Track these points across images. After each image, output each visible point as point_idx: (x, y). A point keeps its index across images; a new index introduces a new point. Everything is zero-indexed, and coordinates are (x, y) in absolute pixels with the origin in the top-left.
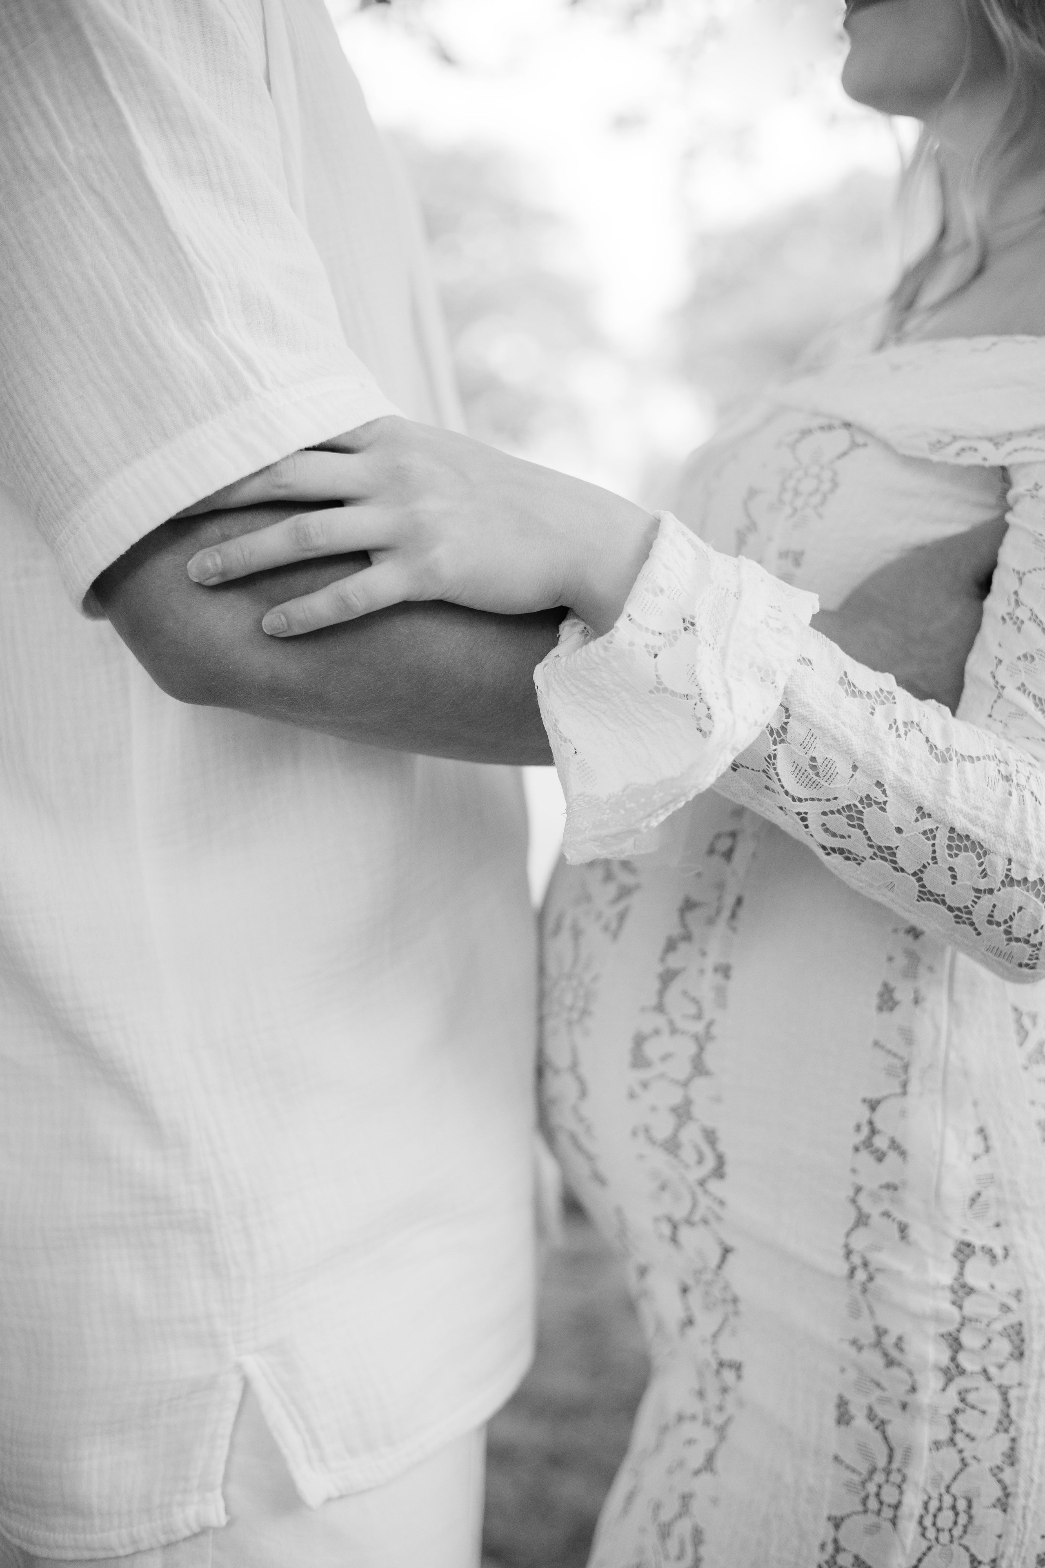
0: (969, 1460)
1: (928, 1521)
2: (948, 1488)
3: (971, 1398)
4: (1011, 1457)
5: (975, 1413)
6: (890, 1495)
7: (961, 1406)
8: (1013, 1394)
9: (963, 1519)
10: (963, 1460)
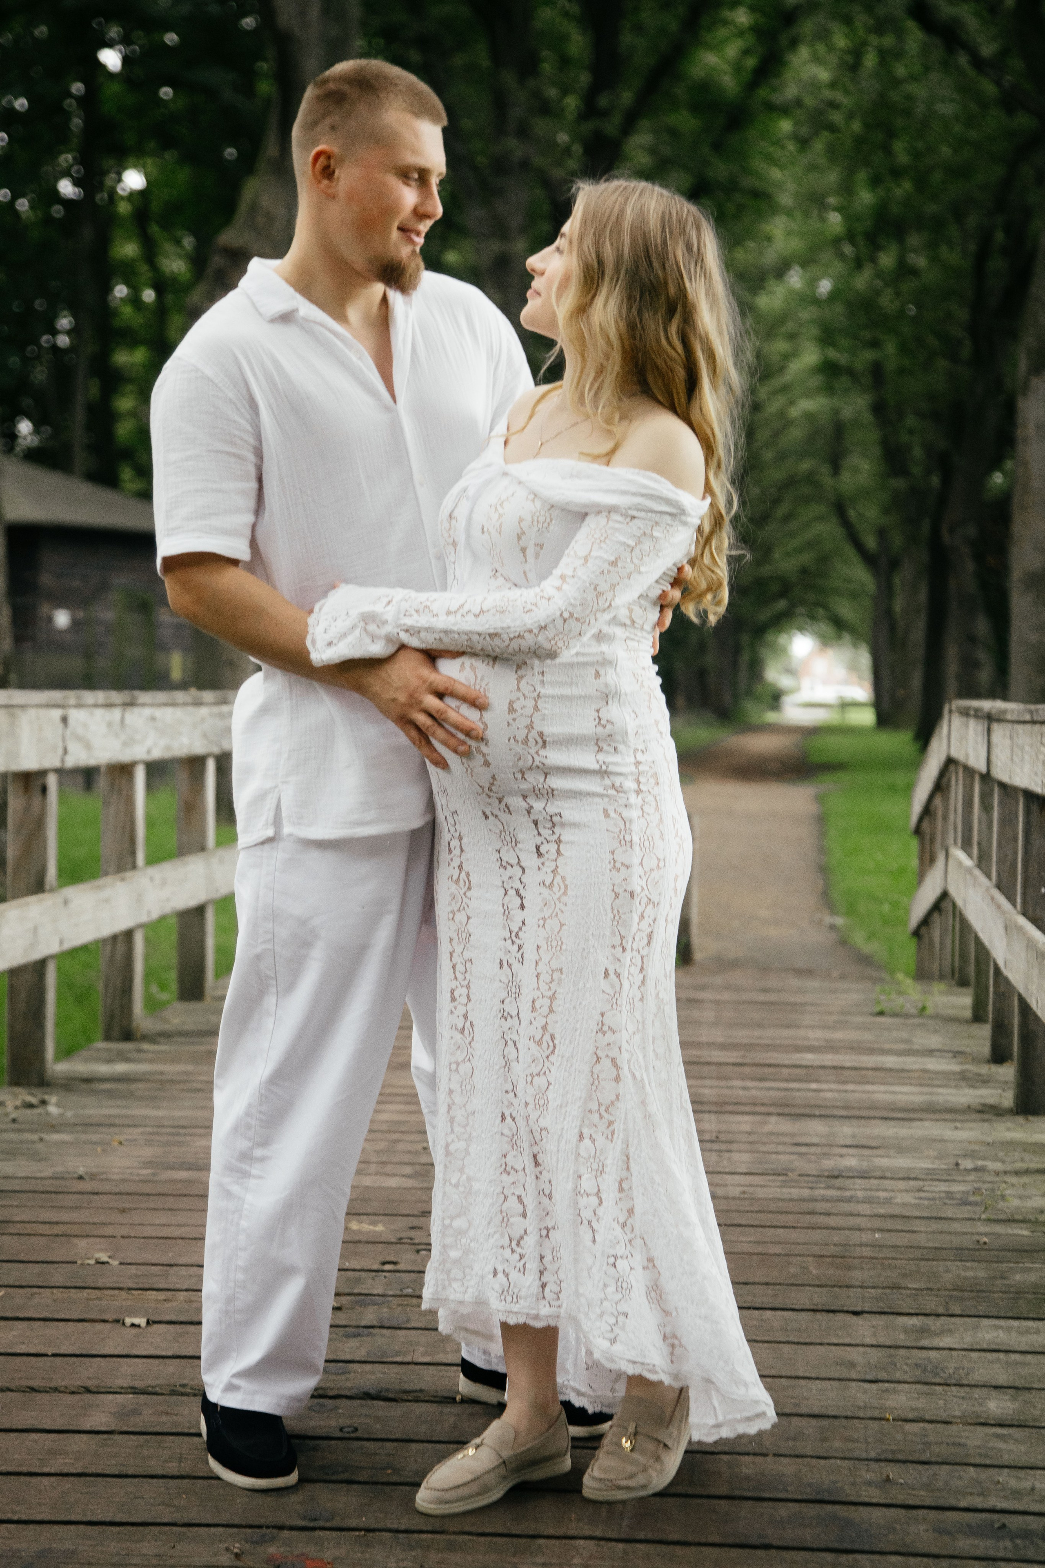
0: (649, 822)
2: (645, 833)
4: (661, 821)
5: (648, 805)
7: (643, 803)
8: (658, 798)
10: (647, 822)
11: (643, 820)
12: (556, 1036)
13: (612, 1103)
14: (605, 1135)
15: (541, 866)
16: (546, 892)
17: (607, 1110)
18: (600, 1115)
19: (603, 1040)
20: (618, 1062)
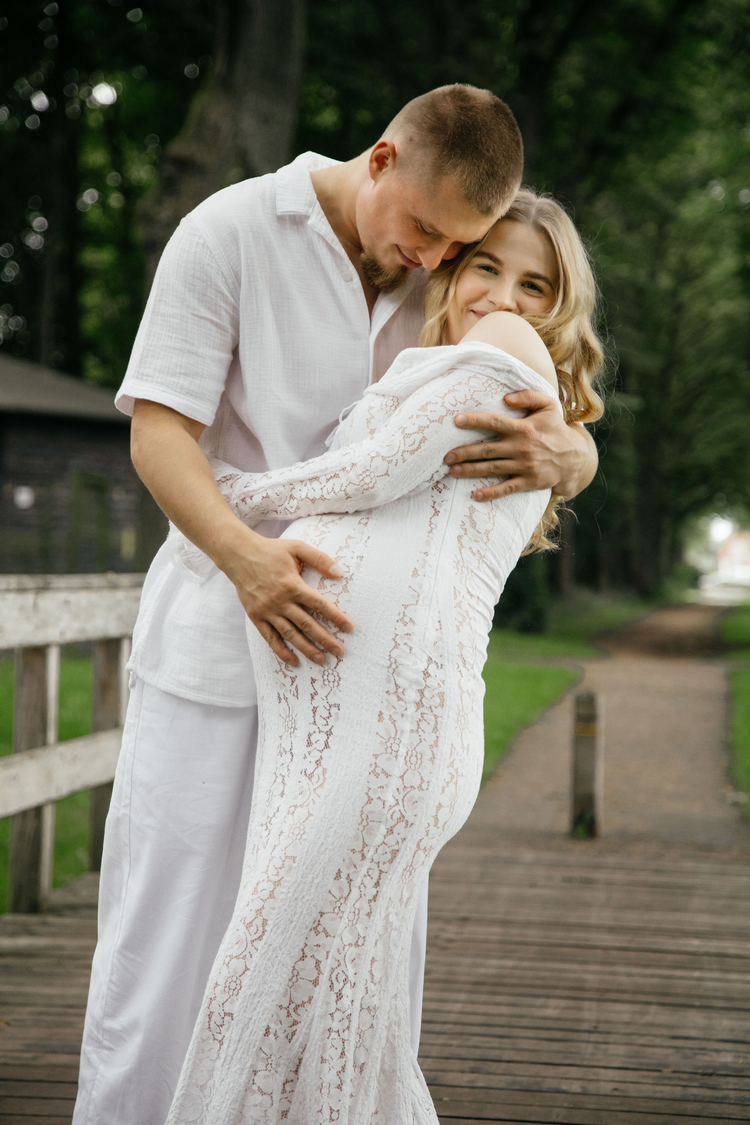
0: (422, 740)
1: (408, 759)
2: (415, 748)
3: (425, 716)
4: (436, 743)
5: (426, 723)
6: (395, 747)
7: (422, 719)
8: (439, 719)
9: (419, 762)
10: (420, 739)
11: (415, 735)
12: (270, 922)
13: (303, 1003)
14: (286, 1034)
15: (307, 755)
16: (305, 780)
17: (296, 1009)
18: (288, 1013)
19: (314, 940)
20: (322, 966)
